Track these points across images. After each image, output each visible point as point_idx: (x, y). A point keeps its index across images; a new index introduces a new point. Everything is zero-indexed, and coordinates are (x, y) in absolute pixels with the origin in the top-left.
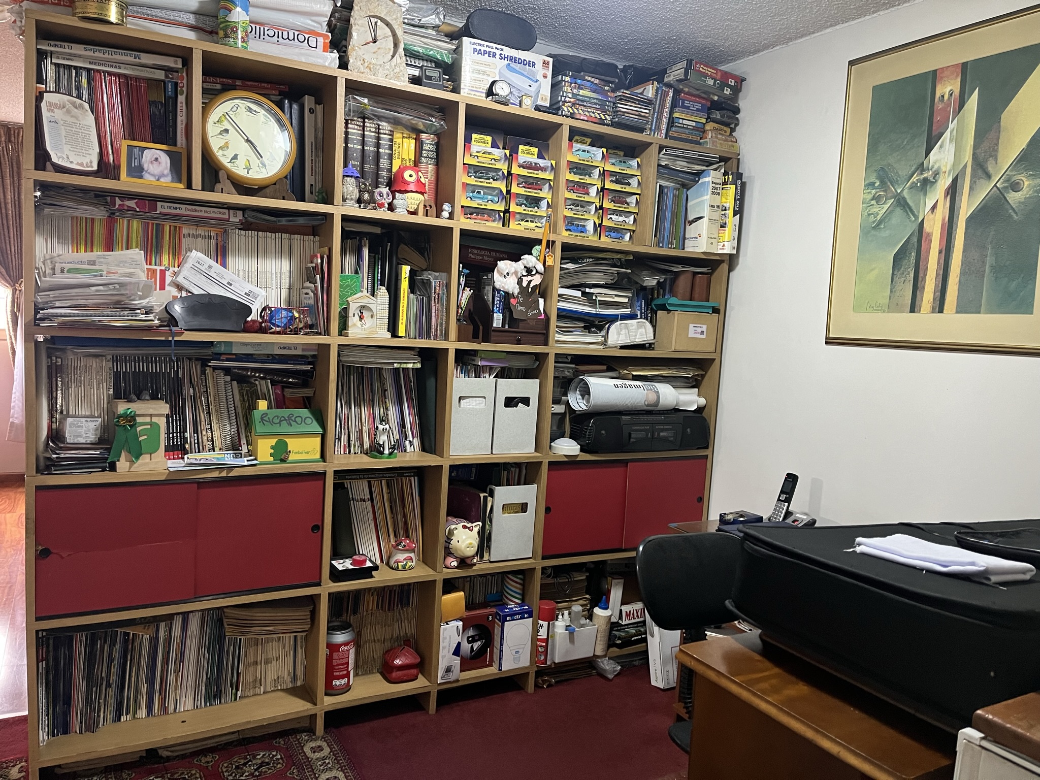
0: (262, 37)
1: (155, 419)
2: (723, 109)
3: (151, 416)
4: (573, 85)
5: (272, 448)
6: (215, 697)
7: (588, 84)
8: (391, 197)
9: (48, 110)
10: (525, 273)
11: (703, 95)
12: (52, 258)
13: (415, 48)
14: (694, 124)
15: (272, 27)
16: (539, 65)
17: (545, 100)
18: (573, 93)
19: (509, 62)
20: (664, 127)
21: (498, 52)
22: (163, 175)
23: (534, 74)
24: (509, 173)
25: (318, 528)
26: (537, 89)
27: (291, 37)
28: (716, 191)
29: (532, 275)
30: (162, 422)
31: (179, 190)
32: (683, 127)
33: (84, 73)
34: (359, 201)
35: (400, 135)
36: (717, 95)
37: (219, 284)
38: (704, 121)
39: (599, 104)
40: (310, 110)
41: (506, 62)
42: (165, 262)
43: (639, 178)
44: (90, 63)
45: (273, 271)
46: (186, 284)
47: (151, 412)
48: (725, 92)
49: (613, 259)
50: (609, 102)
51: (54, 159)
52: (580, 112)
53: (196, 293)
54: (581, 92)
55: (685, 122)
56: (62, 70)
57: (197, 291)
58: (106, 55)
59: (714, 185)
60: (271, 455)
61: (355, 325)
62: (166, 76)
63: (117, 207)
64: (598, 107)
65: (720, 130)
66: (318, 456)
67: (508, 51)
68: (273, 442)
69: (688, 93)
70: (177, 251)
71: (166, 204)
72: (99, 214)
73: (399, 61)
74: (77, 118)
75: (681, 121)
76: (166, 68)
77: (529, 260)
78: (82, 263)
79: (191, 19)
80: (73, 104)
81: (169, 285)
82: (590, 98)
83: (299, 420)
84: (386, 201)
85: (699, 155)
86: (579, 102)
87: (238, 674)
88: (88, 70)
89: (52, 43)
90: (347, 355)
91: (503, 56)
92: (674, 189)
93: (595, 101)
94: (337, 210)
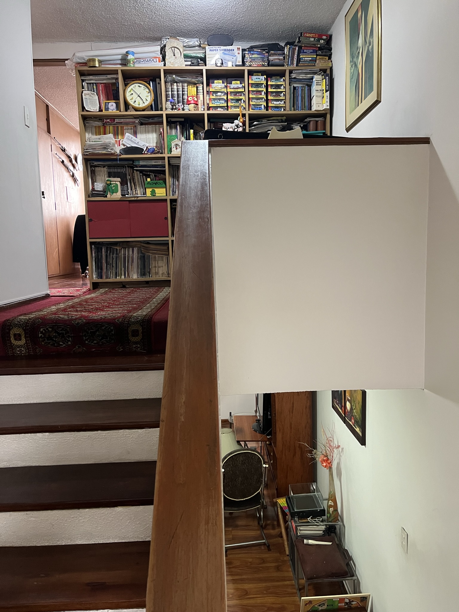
0: (140, 62)
1: (116, 183)
2: (323, 49)
3: (115, 181)
4: (249, 54)
5: (151, 192)
6: (143, 275)
7: (256, 52)
8: (183, 106)
9: (84, 96)
10: (236, 128)
11: (313, 46)
12: (89, 138)
13: (190, 55)
14: (311, 59)
15: (142, 58)
16: (236, 50)
17: (240, 62)
18: (250, 57)
19: (223, 51)
20: (295, 62)
21: (219, 49)
22: (114, 109)
23: (234, 53)
24: (227, 92)
25: (166, 218)
26: (236, 59)
27: (148, 61)
28: (318, 84)
29: (239, 128)
30: (119, 183)
31: (118, 113)
32: (305, 61)
33: (95, 84)
34: (172, 109)
35: (191, 86)
36: (319, 44)
37: (135, 143)
38: (315, 56)
39: (261, 59)
40: (158, 83)
41: (222, 51)
42: (120, 138)
43: (284, 85)
44: (96, 81)
45: (151, 138)
46: (125, 144)
47: (115, 180)
48: (321, 42)
49: (278, 120)
50: (265, 57)
51: (86, 109)
52: (254, 64)
53: (128, 146)
54: (253, 56)
55: (305, 59)
56: (89, 85)
57: (129, 146)
58: (98, 78)
59: (317, 81)
60: (151, 194)
61: (174, 151)
62: (116, 81)
63: (105, 122)
64: (261, 60)
65: (323, 58)
66: (165, 195)
67: (223, 48)
68: (151, 190)
69: (305, 46)
70: (123, 134)
71: (117, 119)
72: (99, 124)
73: (182, 60)
74: (93, 97)
75: (304, 59)
76: (115, 78)
77: (236, 122)
78: (97, 139)
79: (120, 62)
80: (92, 93)
81: (121, 145)
82: (257, 57)
83: (159, 184)
84: (181, 108)
85: (310, 71)
86: (253, 60)
87: (150, 269)
88: (95, 83)
89: (85, 76)
90: (172, 161)
91: (221, 50)
92: (301, 87)
93: (259, 58)
94: (164, 113)
